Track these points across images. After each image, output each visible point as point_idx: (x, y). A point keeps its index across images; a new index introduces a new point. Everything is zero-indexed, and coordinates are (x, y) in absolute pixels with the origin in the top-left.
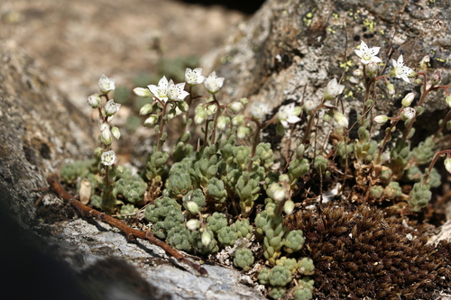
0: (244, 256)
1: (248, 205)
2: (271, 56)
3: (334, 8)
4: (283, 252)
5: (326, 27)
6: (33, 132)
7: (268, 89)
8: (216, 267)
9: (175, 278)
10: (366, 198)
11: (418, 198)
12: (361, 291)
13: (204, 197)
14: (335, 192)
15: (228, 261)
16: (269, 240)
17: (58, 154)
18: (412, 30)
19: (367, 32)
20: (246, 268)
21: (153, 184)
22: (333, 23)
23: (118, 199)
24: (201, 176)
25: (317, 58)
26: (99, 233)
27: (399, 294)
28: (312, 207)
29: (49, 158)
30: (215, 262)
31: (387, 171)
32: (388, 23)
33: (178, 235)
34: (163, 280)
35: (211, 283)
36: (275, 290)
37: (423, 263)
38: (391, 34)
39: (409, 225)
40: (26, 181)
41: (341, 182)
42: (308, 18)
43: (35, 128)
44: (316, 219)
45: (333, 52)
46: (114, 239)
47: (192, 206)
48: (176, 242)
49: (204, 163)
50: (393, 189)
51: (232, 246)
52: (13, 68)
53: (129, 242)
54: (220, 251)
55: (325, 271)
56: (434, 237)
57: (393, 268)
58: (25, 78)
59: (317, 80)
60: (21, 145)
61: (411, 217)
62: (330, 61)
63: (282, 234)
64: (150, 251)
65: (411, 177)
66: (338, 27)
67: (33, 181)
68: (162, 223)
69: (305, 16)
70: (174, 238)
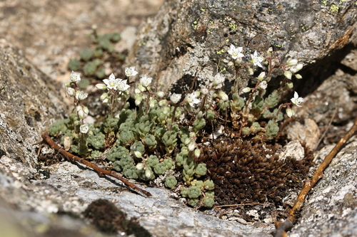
0: (172, 181)
1: (171, 149)
2: (173, 48)
3: (210, 18)
4: (195, 177)
5: (206, 29)
6: (29, 105)
7: (172, 67)
8: (155, 189)
9: (133, 200)
10: (239, 134)
11: (271, 132)
12: (243, 195)
13: (143, 146)
14: (220, 132)
15: (161, 185)
16: (186, 171)
17: (45, 117)
18: (260, 29)
19: (232, 31)
20: (173, 188)
21: (109, 136)
22: (210, 27)
23: (90, 147)
24: (140, 133)
25: (202, 49)
26: (81, 172)
27: (265, 195)
28: (207, 143)
29: (40, 120)
30: (154, 185)
31: (251, 117)
32: (244, 25)
33: (129, 170)
34: (125, 202)
35: (154, 201)
36: (192, 201)
37: (278, 173)
38: (247, 31)
39: (267, 148)
40: (29, 139)
41: (224, 125)
42: (195, 25)
43: (30, 102)
44: (211, 153)
45: (212, 45)
46: (91, 176)
47: (138, 154)
48: (129, 174)
49: (142, 126)
50: (255, 127)
51: (163, 175)
52: (11, 63)
53: (100, 177)
54: (156, 178)
55: (220, 185)
56: (282, 153)
57: (261, 179)
58: (18, 69)
59: (203, 62)
60: (24, 116)
61: (268, 142)
62: (210, 50)
63: (193, 167)
64: (113, 182)
65: (265, 116)
66: (214, 29)
67: (33, 137)
68: (118, 162)
69: (193, 23)
70: (127, 172)
